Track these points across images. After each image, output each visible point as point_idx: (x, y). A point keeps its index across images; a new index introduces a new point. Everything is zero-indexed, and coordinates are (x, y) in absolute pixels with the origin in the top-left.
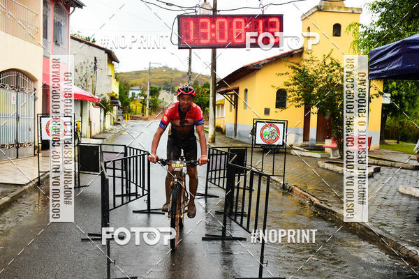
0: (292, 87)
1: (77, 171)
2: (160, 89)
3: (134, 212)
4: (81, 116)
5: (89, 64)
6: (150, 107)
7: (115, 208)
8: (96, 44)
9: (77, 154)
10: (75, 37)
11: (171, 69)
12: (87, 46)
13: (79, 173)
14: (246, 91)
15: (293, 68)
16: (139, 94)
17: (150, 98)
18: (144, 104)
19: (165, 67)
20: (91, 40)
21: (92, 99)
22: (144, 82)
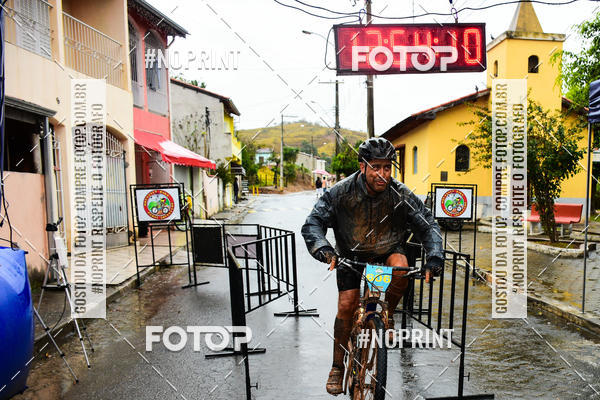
0: (479, 141)
1: (192, 263)
2: (297, 151)
3: (276, 315)
4: (192, 189)
5: (199, 118)
6: (284, 175)
7: (250, 310)
8: (206, 89)
9: (190, 240)
10: (178, 79)
11: (310, 124)
12: (194, 92)
13: (194, 265)
14: (415, 149)
15: (480, 114)
16: (270, 159)
17: (285, 164)
18: (277, 172)
19: (303, 122)
20: (199, 85)
21: (206, 165)
22: (275, 143)
